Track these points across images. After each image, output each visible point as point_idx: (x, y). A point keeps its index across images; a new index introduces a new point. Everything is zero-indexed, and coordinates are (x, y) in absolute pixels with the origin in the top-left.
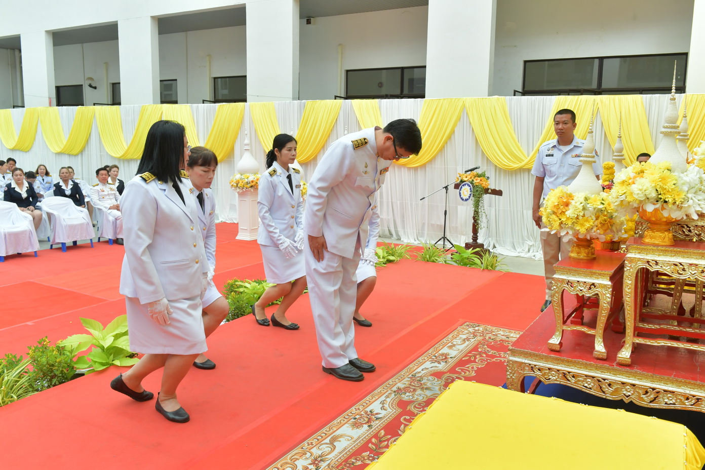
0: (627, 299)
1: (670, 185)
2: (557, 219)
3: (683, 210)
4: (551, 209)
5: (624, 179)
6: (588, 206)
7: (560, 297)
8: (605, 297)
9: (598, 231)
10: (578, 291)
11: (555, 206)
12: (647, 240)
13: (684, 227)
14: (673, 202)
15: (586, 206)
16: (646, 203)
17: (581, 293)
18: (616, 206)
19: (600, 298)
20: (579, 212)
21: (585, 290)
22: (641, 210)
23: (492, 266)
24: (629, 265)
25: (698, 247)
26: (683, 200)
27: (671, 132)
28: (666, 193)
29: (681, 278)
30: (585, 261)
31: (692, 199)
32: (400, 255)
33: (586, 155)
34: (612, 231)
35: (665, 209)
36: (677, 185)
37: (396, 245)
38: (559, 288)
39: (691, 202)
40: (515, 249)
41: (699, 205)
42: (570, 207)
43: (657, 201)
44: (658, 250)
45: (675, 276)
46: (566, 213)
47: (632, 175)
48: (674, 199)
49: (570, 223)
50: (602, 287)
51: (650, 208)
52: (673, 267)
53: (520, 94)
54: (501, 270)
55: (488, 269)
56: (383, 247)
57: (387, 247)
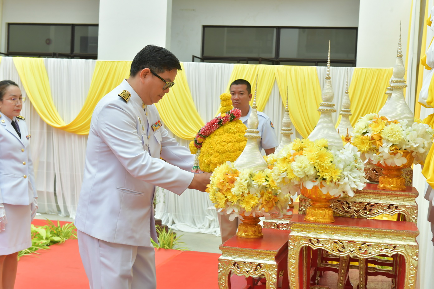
0: (292, 279)
1: (327, 163)
2: (222, 196)
3: (340, 187)
4: (217, 186)
5: (285, 156)
6: (253, 183)
7: (227, 279)
8: (271, 277)
9: (263, 209)
10: (244, 272)
11: (220, 183)
12: (309, 218)
13: (344, 204)
14: (331, 179)
15: (251, 183)
16: (306, 181)
17: (248, 274)
18: (278, 183)
19: (267, 279)
20: (244, 189)
21: (251, 271)
22: (301, 188)
23: (169, 245)
24: (293, 244)
25: (357, 224)
26: (339, 178)
27: (327, 110)
28: (324, 170)
29: (341, 255)
30: (252, 240)
31: (347, 176)
32: (66, 235)
33: (251, 131)
34: (277, 208)
35: (324, 186)
36: (333, 162)
37: (63, 223)
38: (225, 270)
39: (346, 179)
40: (195, 224)
41: (355, 182)
42: (236, 184)
43: (316, 179)
44: (319, 228)
45: (336, 253)
46: (232, 190)
47: (292, 152)
48: (331, 177)
49: (235, 201)
50: (268, 268)
51: (309, 186)
52: (333, 244)
53: (199, 60)
54: (179, 249)
55: (165, 248)
56: (47, 226)
57: (50, 226)
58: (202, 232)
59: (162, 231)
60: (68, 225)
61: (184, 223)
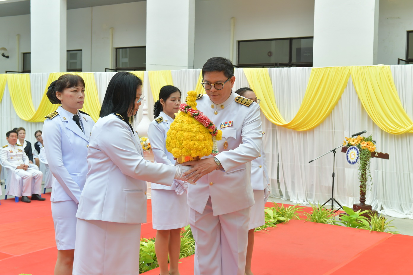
23: (380, 228)
32: (290, 216)
37: (286, 206)
53: (404, 62)
54: (390, 232)
55: (377, 230)
56: (273, 207)
57: (277, 208)
58: (410, 218)
59: (374, 215)
60: (291, 207)
61: (392, 209)
